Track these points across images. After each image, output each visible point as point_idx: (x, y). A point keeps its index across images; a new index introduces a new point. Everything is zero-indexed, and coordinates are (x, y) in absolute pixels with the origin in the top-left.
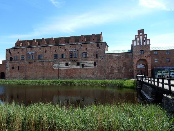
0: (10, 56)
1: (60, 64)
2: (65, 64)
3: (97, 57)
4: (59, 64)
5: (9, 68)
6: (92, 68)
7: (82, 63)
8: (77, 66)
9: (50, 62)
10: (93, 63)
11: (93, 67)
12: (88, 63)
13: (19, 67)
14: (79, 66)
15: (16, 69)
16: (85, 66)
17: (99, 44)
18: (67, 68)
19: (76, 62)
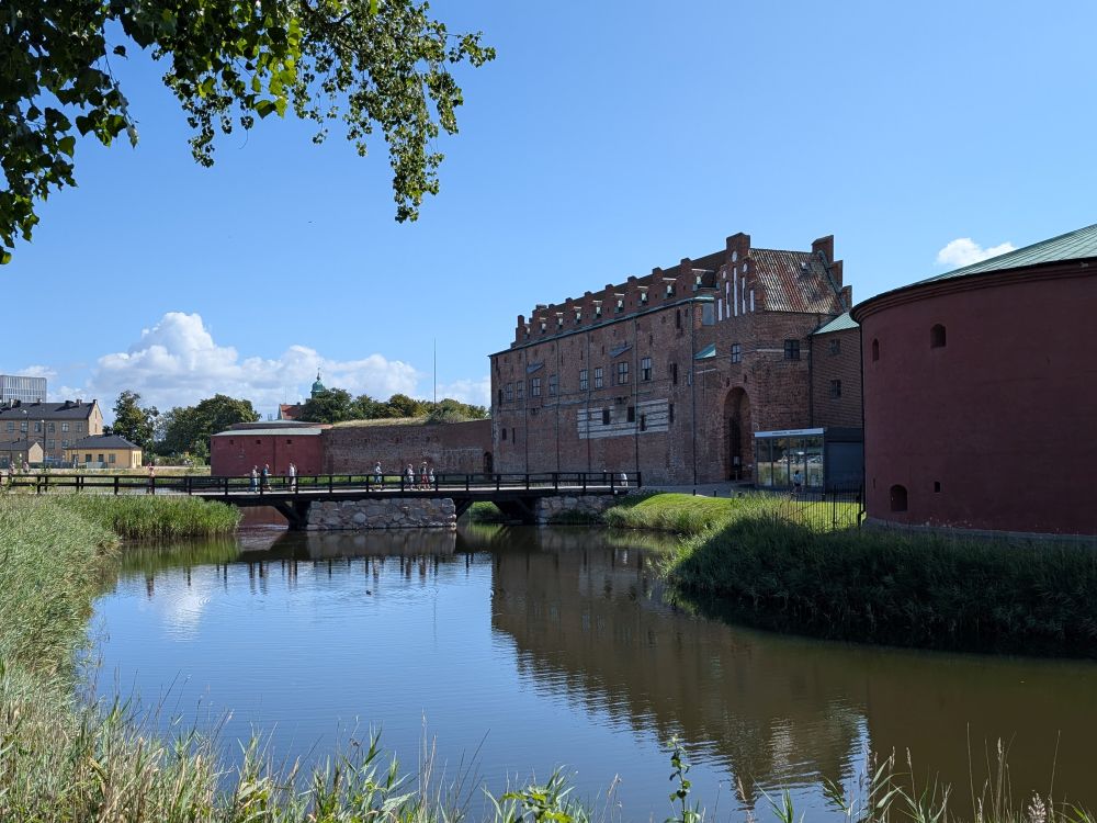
0: (499, 386)
1: (594, 416)
2: (600, 415)
3: (675, 382)
4: (590, 419)
5: (497, 435)
6: (666, 433)
7: (640, 412)
8: (630, 424)
9: (570, 407)
10: (666, 408)
11: (666, 429)
12: (654, 409)
13: (514, 429)
14: (633, 424)
15: (509, 435)
16: (647, 423)
17: (682, 311)
18: (606, 434)
19: (627, 406)
